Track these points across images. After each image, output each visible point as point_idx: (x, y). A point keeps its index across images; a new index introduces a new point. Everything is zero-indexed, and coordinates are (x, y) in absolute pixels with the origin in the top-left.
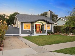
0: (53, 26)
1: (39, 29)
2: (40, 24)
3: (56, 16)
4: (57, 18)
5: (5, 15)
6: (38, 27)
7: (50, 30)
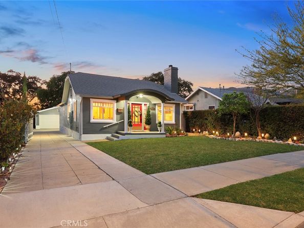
0: (181, 112)
1: (141, 120)
2: (143, 103)
3: (187, 86)
4: (190, 90)
5: (35, 78)
6: (137, 114)
7: (173, 122)
